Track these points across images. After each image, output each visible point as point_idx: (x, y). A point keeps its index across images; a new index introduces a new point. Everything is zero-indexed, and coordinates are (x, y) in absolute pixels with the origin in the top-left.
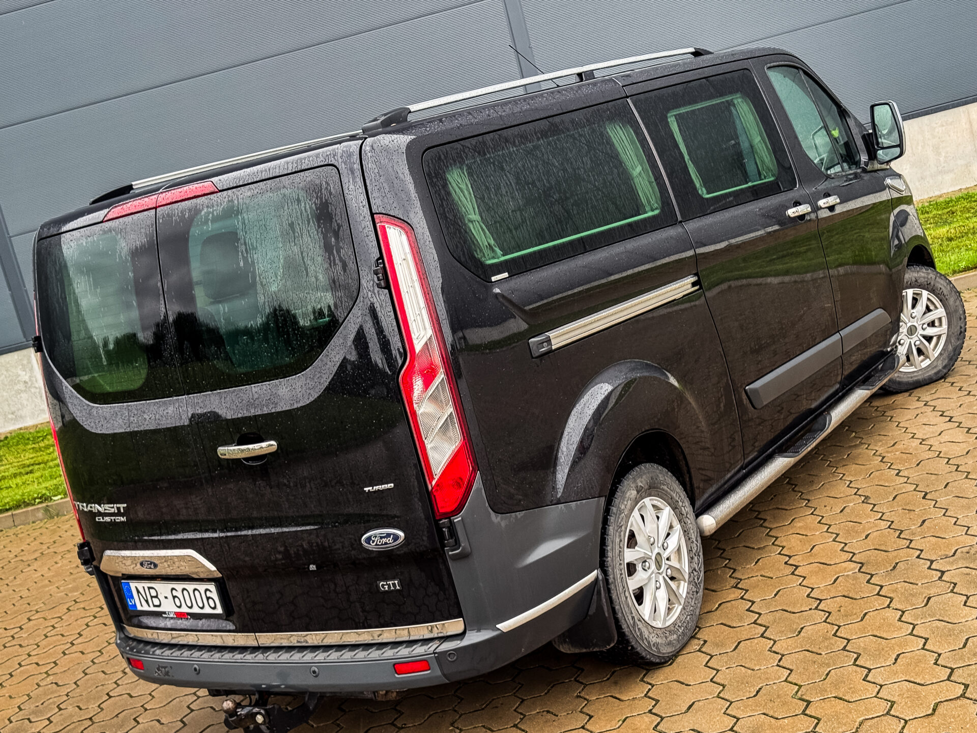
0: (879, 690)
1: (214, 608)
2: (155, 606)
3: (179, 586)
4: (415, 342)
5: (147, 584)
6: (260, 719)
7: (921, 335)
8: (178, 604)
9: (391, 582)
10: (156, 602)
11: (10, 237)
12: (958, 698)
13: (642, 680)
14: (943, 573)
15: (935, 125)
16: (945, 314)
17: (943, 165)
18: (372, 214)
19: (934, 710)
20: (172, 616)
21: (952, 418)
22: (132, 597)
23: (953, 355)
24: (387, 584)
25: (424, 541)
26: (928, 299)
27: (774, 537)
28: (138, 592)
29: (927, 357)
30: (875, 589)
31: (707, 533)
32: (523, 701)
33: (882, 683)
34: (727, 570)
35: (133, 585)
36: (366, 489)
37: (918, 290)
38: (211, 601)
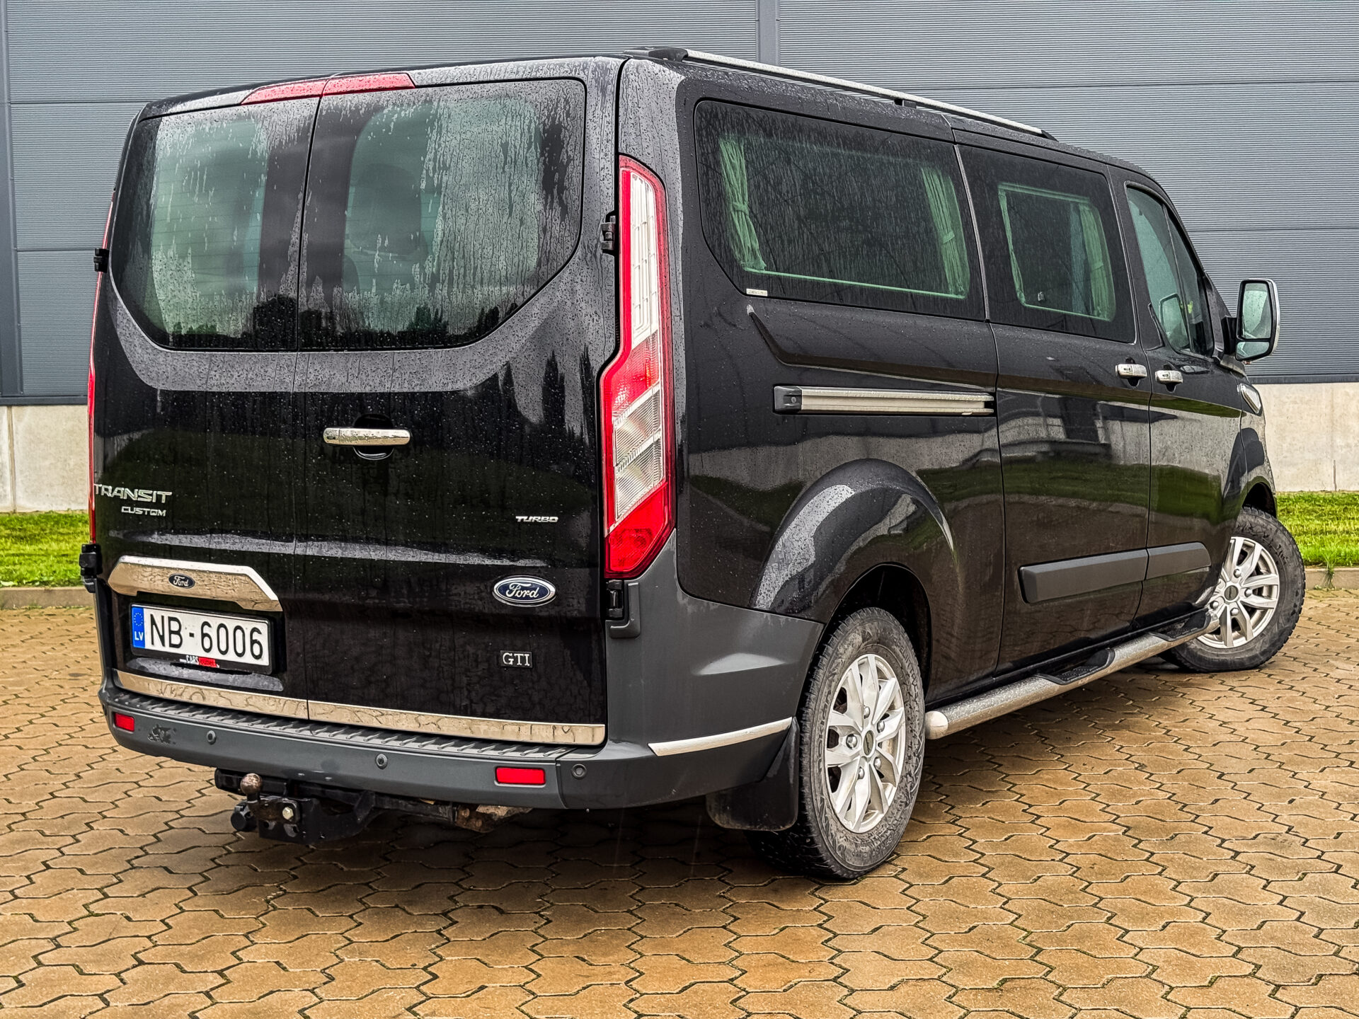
0: (1138, 953)
1: (258, 657)
2: (172, 645)
3: (215, 620)
4: (634, 335)
5: (168, 613)
6: (288, 813)
7: (1241, 602)
8: (207, 646)
9: (519, 655)
10: (175, 639)
11: (17, 251)
12: (1245, 976)
13: (813, 894)
14: (1237, 853)
15: (1287, 400)
16: (1278, 584)
17: (1285, 454)
18: (617, 154)
19: (1211, 983)
20: (193, 662)
21: (1265, 707)
22: (142, 629)
23: (1278, 638)
24: (513, 657)
25: (577, 606)
26: (1261, 557)
27: (1011, 783)
28: (153, 622)
29: (1243, 634)
30: (1144, 855)
31: (933, 737)
32: (643, 889)
33: (1142, 945)
34: (943, 805)
35: (148, 612)
36: (519, 518)
37: (1250, 542)
38: (256, 647)
